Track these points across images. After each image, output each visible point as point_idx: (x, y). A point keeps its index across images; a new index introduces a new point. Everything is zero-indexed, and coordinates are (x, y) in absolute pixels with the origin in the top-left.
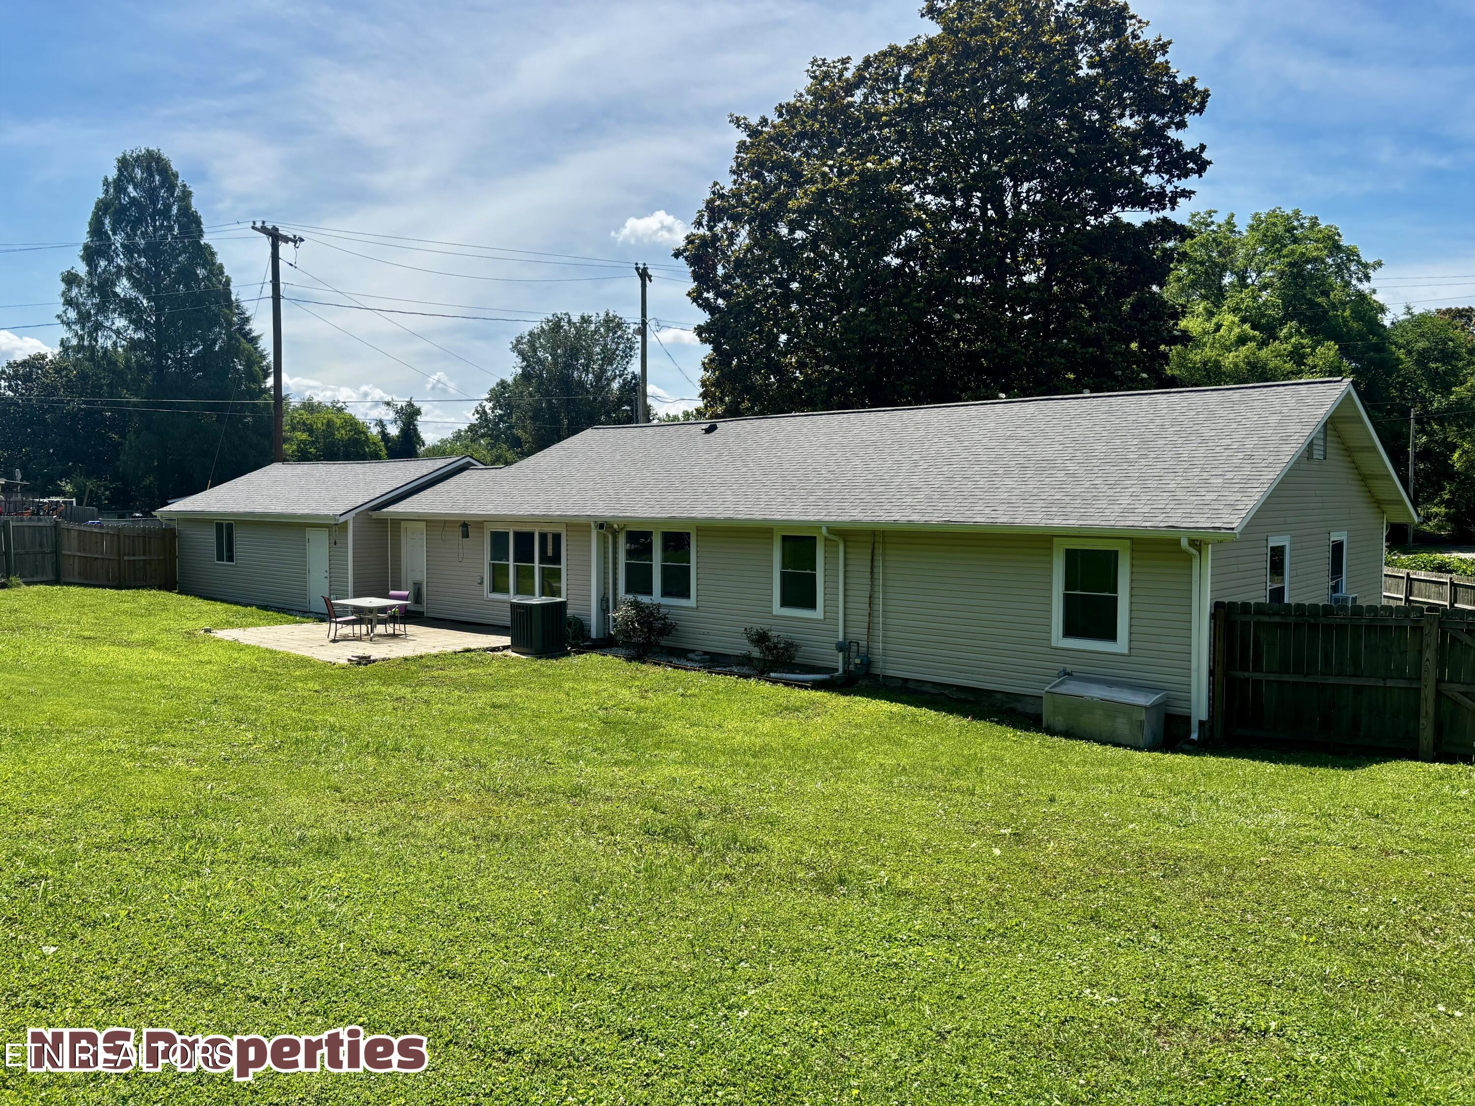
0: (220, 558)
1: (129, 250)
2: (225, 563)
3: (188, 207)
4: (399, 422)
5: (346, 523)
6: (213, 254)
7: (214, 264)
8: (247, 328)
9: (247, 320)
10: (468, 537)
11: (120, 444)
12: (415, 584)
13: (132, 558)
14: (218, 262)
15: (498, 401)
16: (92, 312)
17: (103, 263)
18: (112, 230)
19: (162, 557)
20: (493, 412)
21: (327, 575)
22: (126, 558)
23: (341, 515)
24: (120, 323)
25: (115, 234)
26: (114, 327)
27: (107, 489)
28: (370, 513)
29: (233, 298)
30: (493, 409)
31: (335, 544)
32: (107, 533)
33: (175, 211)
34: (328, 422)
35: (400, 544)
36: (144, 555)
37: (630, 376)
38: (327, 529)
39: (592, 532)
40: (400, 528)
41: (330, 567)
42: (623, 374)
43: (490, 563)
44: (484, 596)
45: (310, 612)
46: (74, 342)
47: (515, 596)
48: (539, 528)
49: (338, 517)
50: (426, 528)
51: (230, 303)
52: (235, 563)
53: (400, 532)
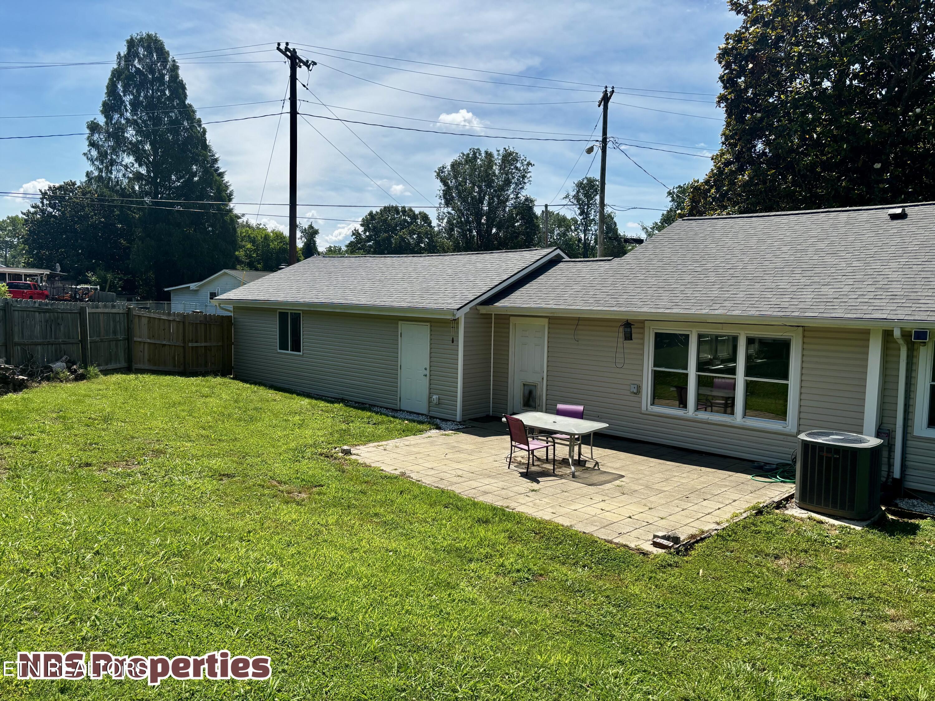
0: (283, 346)
1: (135, 105)
2: (289, 352)
3: (177, 76)
4: (303, 239)
6: (194, 112)
8: (216, 166)
9: (216, 160)
10: (631, 339)
11: (128, 248)
12: (524, 385)
13: (195, 345)
14: (197, 117)
15: (368, 226)
16: (109, 152)
17: (116, 116)
18: (124, 92)
19: (220, 344)
20: (365, 233)
21: (428, 372)
22: (190, 345)
23: (458, 309)
24: (129, 159)
25: (125, 95)
26: (124, 163)
27: (120, 279)
28: (479, 307)
30: (365, 231)
32: (174, 320)
33: (168, 79)
34: (265, 236)
35: (508, 342)
36: (206, 342)
37: (523, 198)
38: (428, 324)
39: (869, 340)
40: (509, 324)
41: (430, 364)
42: (517, 197)
43: (652, 370)
44: (641, 408)
45: (400, 410)
46: (96, 173)
47: (696, 413)
48: (746, 332)
49: (455, 312)
50: (548, 325)
51: (205, 147)
52: (301, 353)
53: (509, 328)
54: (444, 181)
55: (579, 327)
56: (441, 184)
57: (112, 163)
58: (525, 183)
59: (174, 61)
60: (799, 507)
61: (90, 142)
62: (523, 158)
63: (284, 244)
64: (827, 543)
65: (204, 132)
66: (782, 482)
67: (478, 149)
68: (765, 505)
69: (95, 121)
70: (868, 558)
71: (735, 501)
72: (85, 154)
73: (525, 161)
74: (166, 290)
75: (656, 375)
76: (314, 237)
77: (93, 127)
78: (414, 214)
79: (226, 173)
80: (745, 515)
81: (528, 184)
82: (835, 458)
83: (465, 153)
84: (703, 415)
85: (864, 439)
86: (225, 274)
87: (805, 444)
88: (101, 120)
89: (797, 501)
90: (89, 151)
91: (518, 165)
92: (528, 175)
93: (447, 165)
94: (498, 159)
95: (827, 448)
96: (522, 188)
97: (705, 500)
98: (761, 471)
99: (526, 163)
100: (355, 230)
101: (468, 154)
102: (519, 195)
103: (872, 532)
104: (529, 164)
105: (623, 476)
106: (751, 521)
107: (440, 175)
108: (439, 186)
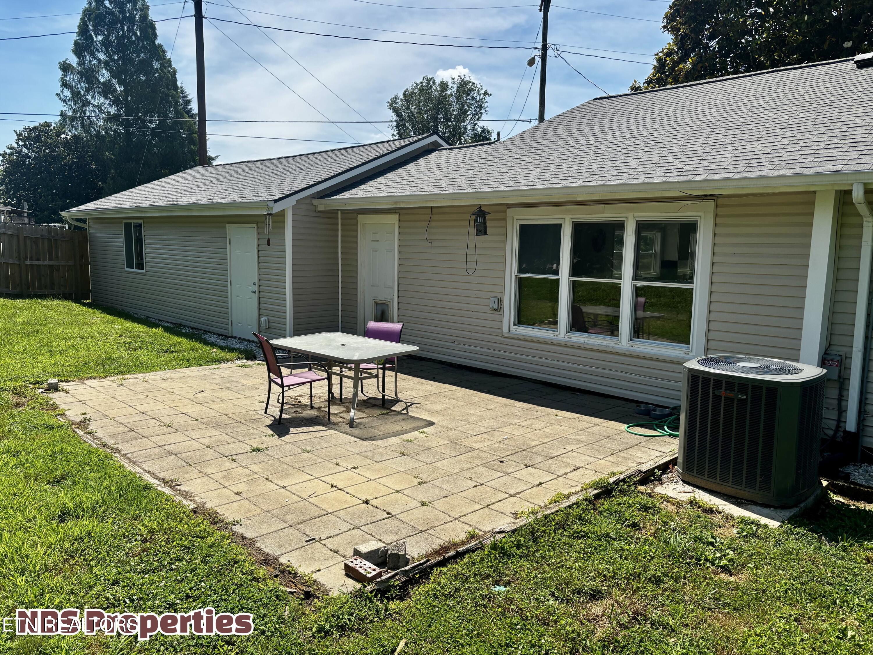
0: (129, 264)
1: (106, 45)
2: (135, 270)
3: (146, 16)
5: (282, 214)
6: (164, 52)
7: (165, 59)
8: (189, 107)
9: (189, 102)
10: (485, 234)
12: (376, 304)
13: (36, 263)
14: (168, 57)
16: (82, 92)
17: (88, 57)
18: (94, 31)
19: (71, 263)
21: (256, 288)
22: (28, 263)
23: (276, 201)
24: (101, 101)
25: (95, 35)
26: (96, 104)
28: (315, 202)
29: (179, 84)
31: (269, 244)
32: (5, 233)
33: (138, 19)
35: (356, 248)
36: (51, 260)
37: (480, 130)
38: (255, 225)
39: (812, 214)
40: (356, 225)
41: (259, 278)
42: (473, 129)
43: (516, 277)
44: (502, 329)
45: (232, 337)
46: (70, 113)
47: (569, 334)
48: (636, 215)
49: (271, 204)
50: (399, 224)
51: (176, 88)
52: (144, 271)
53: (356, 231)
54: (396, 111)
55: (433, 224)
56: (393, 114)
57: (86, 103)
58: (481, 113)
60: (683, 481)
61: (63, 83)
64: (706, 560)
65: (175, 72)
66: (670, 435)
67: (432, 78)
68: (622, 477)
69: (68, 62)
70: (779, 598)
71: (576, 469)
72: (57, 95)
73: (482, 89)
75: (522, 283)
77: (66, 68)
80: (573, 499)
81: (484, 114)
82: (740, 400)
83: (418, 83)
84: (578, 338)
85: (795, 368)
87: (693, 376)
88: (73, 60)
89: (680, 471)
90: (62, 91)
91: (475, 95)
92: (485, 105)
93: (399, 95)
94: (452, 90)
95: (727, 382)
96: (479, 119)
97: (527, 467)
98: (647, 417)
99: (482, 92)
101: (422, 83)
102: (476, 127)
103: (798, 534)
104: (486, 94)
105: (432, 424)
106: (577, 512)
107: (393, 105)
108: (391, 115)
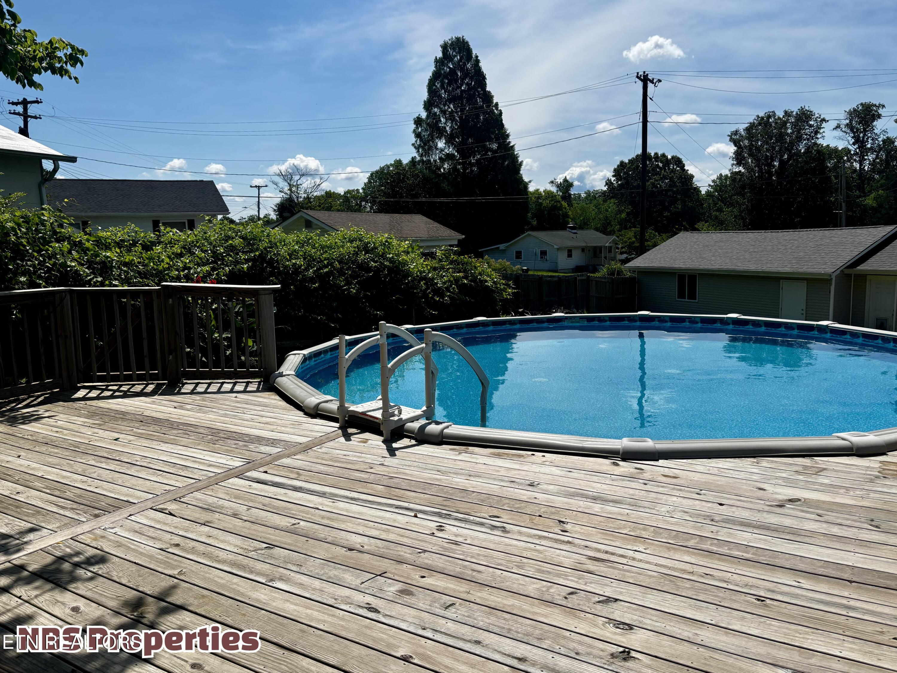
2: (686, 300)
4: (559, 193)
8: (508, 140)
9: (508, 136)
12: (877, 319)
15: (620, 175)
16: (427, 140)
17: (433, 110)
20: (617, 182)
21: (804, 312)
22: (616, 296)
23: (833, 272)
24: (441, 144)
26: (438, 147)
30: (617, 180)
34: (539, 196)
36: (623, 294)
38: (806, 281)
40: (866, 280)
46: (418, 158)
51: (501, 126)
53: (865, 283)
56: (733, 146)
57: (430, 148)
59: (477, 57)
61: (416, 134)
62: (817, 115)
63: (555, 202)
65: (501, 113)
69: (420, 116)
72: (412, 145)
73: (820, 118)
74: (480, 250)
76: (570, 190)
77: (418, 122)
78: (667, 158)
79: (515, 146)
83: (759, 116)
86: (529, 235)
88: (424, 115)
90: (416, 141)
91: (812, 123)
92: (821, 131)
99: (820, 120)
100: (608, 180)
101: (763, 117)
104: (823, 120)
107: (733, 137)
